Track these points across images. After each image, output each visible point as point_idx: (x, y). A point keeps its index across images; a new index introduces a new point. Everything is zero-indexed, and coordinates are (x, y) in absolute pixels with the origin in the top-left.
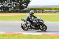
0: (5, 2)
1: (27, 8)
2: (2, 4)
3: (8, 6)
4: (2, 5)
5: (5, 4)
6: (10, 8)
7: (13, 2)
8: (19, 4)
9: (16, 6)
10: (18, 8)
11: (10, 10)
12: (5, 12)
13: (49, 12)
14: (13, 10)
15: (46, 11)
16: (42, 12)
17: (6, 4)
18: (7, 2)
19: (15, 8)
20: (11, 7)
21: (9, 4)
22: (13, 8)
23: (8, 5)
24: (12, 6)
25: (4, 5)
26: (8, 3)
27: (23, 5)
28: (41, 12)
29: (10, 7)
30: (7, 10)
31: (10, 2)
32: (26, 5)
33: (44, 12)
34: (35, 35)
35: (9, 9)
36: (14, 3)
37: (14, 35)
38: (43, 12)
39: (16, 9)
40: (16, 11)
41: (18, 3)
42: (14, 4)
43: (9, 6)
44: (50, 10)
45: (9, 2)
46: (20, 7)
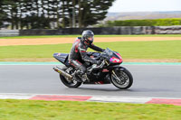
0: (37, 4)
1: (105, 20)
3: (46, 16)
4: (29, 13)
5: (37, 9)
6: (54, 20)
7: (61, 3)
8: (78, 9)
9: (71, 15)
10: (77, 22)
11: (54, 26)
12: (38, 34)
13: (171, 31)
15: (162, 29)
16: (150, 31)
17: (41, 9)
18: (44, 4)
19: (67, 21)
20: (56, 17)
21: (48, 10)
22: (61, 20)
23: (46, 12)
24: (58, 14)
25: (36, 12)
26: (47, 7)
27: (93, 10)
28: (147, 33)
29: (52, 17)
30: (43, 27)
31: (53, 3)
32: (101, 12)
33: (156, 31)
34: (127, 104)
35: (51, 24)
36: (63, 5)
37: (65, 105)
38: (153, 33)
39: (72, 23)
40: (72, 29)
41: (77, 6)
42: (63, 7)
43: (49, 14)
44: (175, 26)
45: (50, 2)
46: (82, 19)
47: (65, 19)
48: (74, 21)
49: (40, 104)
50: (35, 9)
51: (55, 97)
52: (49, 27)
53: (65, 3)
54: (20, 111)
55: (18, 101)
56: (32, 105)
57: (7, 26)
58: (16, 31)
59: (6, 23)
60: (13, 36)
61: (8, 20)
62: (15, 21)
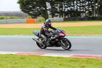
0: (74, 3)
3: (79, 10)
4: (69, 8)
5: (74, 6)
6: (83, 12)
7: (87, 3)
8: (97, 6)
9: (93, 10)
10: (96, 13)
11: (83, 15)
12: (74, 20)
14: (87, 16)
17: (76, 6)
18: (77, 3)
22: (87, 12)
23: (78, 7)
24: (85, 9)
25: (73, 8)
29: (82, 10)
30: (77, 16)
31: (83, 3)
35: (81, 14)
36: (89, 4)
37: (90, 61)
39: (93, 14)
40: (93, 17)
43: (80, 9)
45: (81, 2)
46: (99, 11)
47: (90, 12)
48: (95, 13)
49: (76, 60)
50: (72, 6)
51: (84, 56)
52: (80, 16)
53: (90, 2)
55: (64, 58)
57: (57, 16)
58: (62, 19)
59: (56, 14)
60: (60, 21)
61: (58, 12)
62: (62, 13)
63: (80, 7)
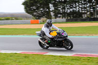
0: (76, 5)
2: (71, 8)
4: (71, 10)
5: (76, 7)
6: (85, 13)
7: (89, 4)
11: (85, 16)
12: (76, 21)
14: (88, 17)
17: (78, 7)
18: (79, 5)
22: (88, 13)
23: (80, 9)
24: (87, 10)
25: (75, 9)
26: (81, 6)
30: (79, 17)
31: (84, 4)
35: (83, 15)
39: (94, 15)
40: (94, 18)
42: (90, 7)
43: (82, 10)
45: (82, 4)
47: (91, 13)
48: (96, 14)
51: (85, 55)
52: (82, 17)
53: (91, 4)
54: (67, 62)
55: (66, 57)
56: (73, 59)
58: (64, 19)
59: (59, 15)
62: (64, 14)
63: (82, 8)
